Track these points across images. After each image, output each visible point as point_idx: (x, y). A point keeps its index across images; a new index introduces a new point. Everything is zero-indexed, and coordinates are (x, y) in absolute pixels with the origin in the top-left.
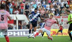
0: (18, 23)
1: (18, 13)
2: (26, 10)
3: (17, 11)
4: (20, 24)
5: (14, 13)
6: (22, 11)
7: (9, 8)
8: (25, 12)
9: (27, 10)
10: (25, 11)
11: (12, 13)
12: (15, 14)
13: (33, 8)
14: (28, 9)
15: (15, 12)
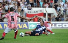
0: (48, 16)
2: (55, 4)
3: (47, 5)
4: (49, 17)
7: (40, 2)
10: (54, 4)
11: (42, 6)
12: (45, 7)
13: (61, 2)
14: (57, 3)
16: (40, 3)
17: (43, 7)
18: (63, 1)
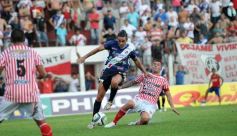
1: (82, 43)
2: (107, 32)
3: (81, 36)
4: (89, 74)
5: (71, 42)
6: (93, 35)
7: (56, 28)
8: (105, 36)
9: (110, 31)
10: (104, 34)
11: (64, 41)
12: (75, 44)
13: (127, 25)
14: (113, 29)
15: (74, 38)
16: (58, 33)
17: (68, 44)
18: (130, 23)
